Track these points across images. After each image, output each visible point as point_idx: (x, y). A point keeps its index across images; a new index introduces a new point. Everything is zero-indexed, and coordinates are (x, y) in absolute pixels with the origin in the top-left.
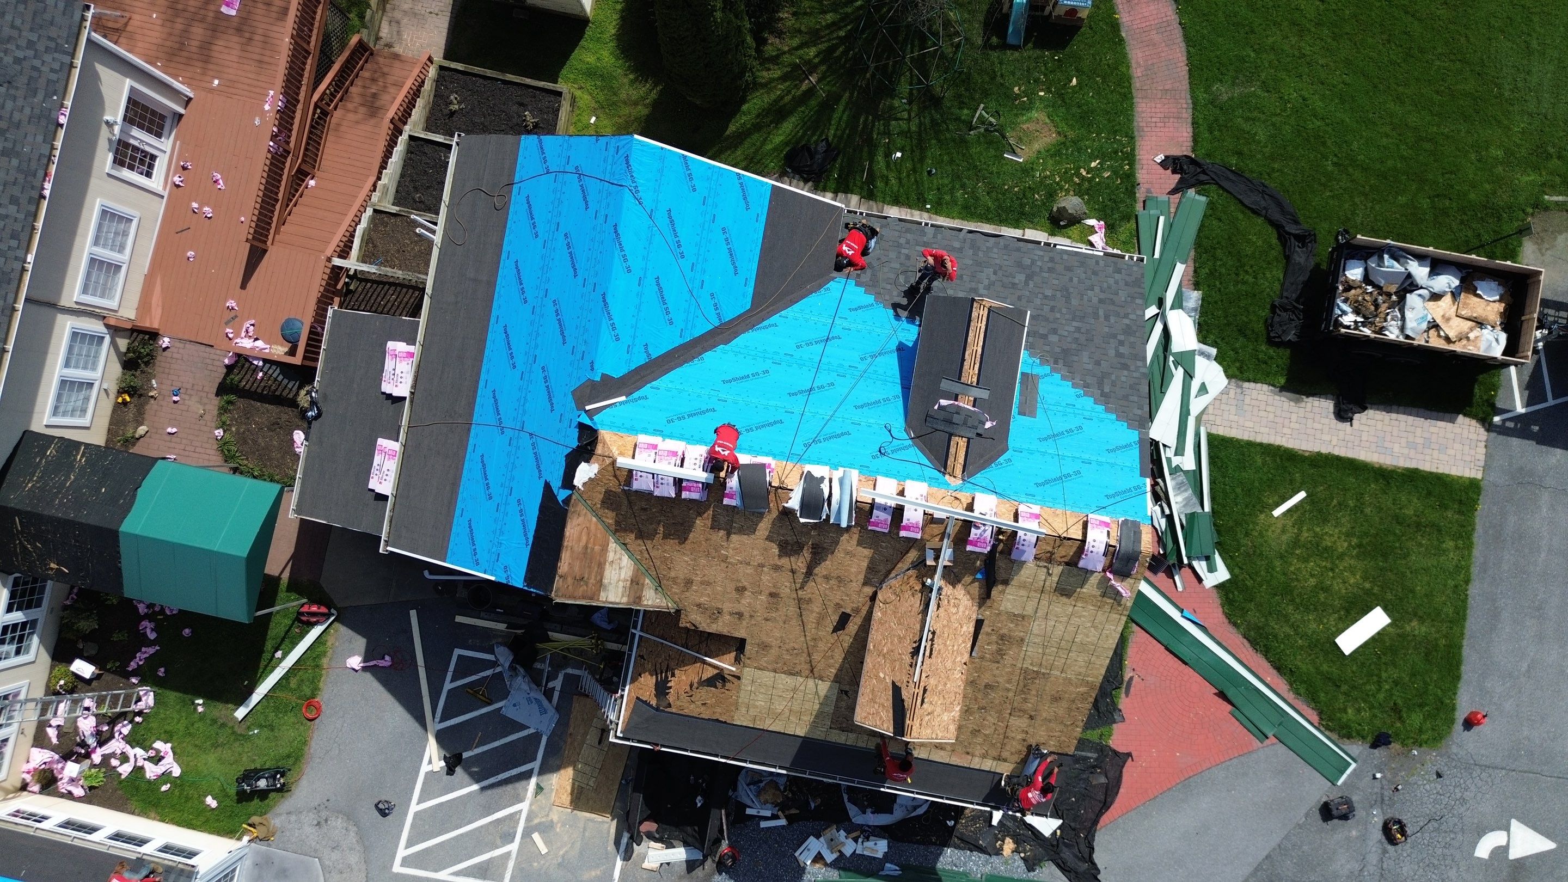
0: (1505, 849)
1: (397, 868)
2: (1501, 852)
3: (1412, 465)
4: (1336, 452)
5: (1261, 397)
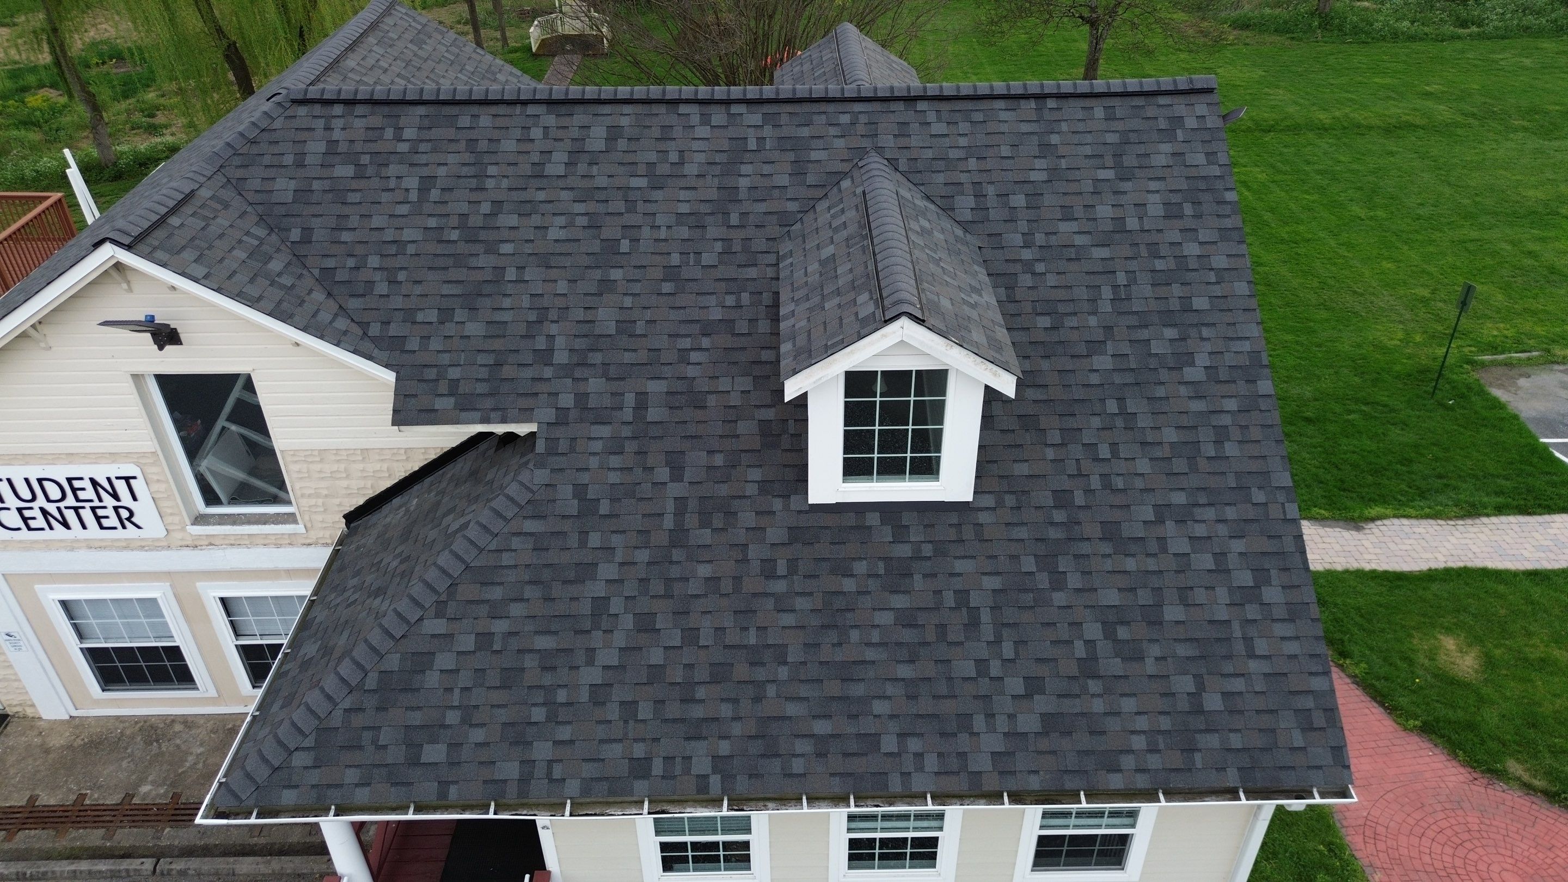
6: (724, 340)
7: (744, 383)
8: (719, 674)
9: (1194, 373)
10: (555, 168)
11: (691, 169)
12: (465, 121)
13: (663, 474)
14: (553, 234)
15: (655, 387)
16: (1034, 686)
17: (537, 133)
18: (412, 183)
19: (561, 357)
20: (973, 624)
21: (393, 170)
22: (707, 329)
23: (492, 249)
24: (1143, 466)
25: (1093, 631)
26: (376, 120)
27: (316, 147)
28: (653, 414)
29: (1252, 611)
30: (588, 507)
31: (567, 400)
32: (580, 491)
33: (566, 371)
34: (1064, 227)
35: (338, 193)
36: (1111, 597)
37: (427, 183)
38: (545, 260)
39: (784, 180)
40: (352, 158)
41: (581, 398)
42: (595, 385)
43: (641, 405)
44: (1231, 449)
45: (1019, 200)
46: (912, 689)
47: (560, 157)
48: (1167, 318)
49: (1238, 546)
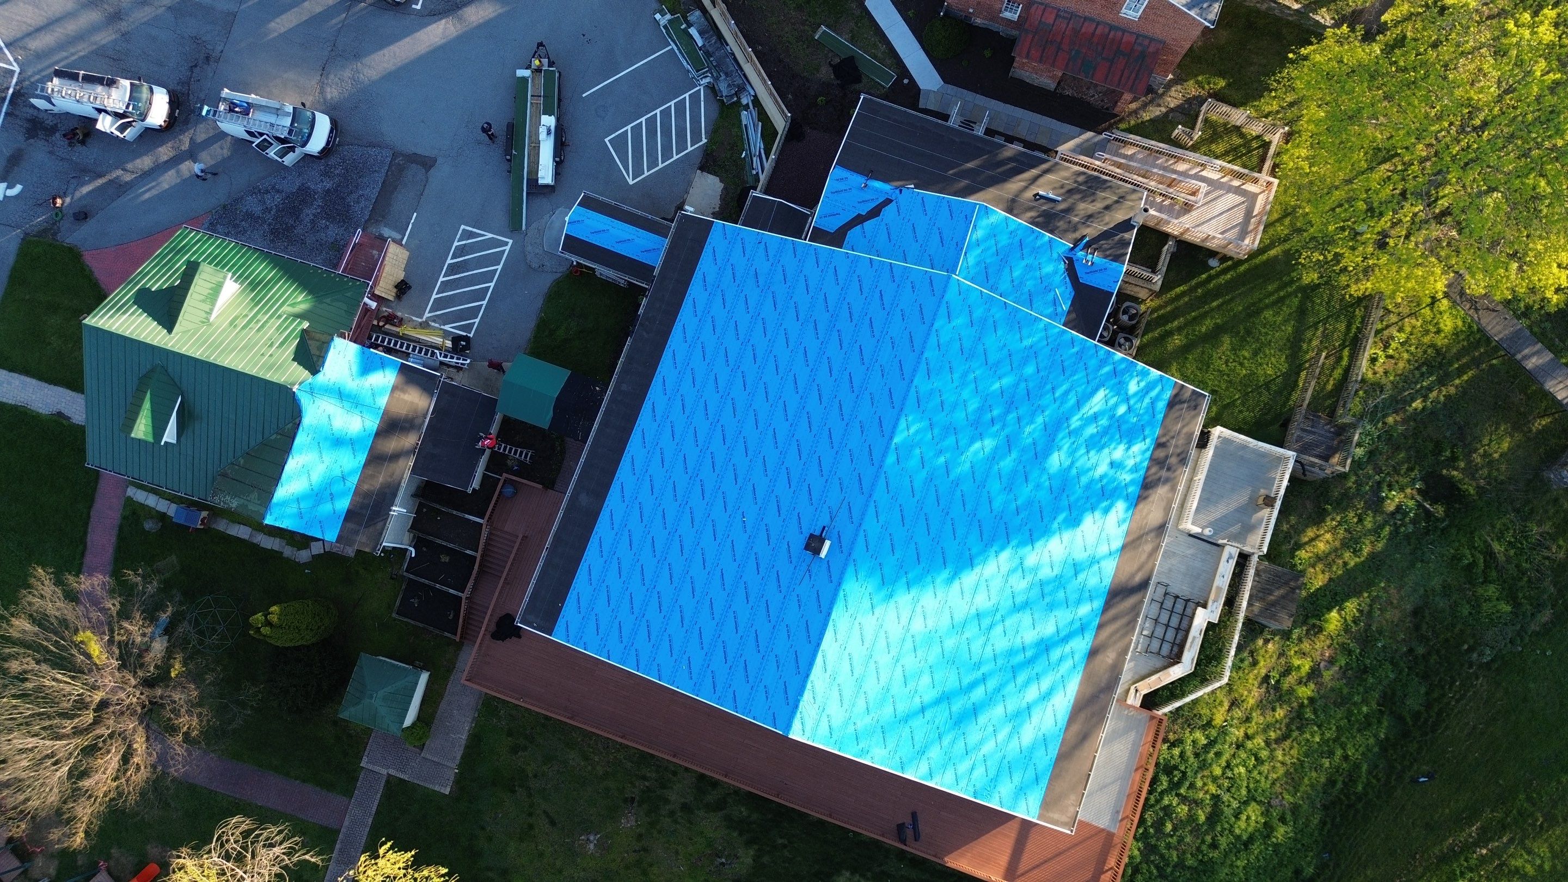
0: (8, 187)
1: (511, 242)
2: (10, 187)
3: (12, 374)
4: (46, 385)
5: (77, 417)
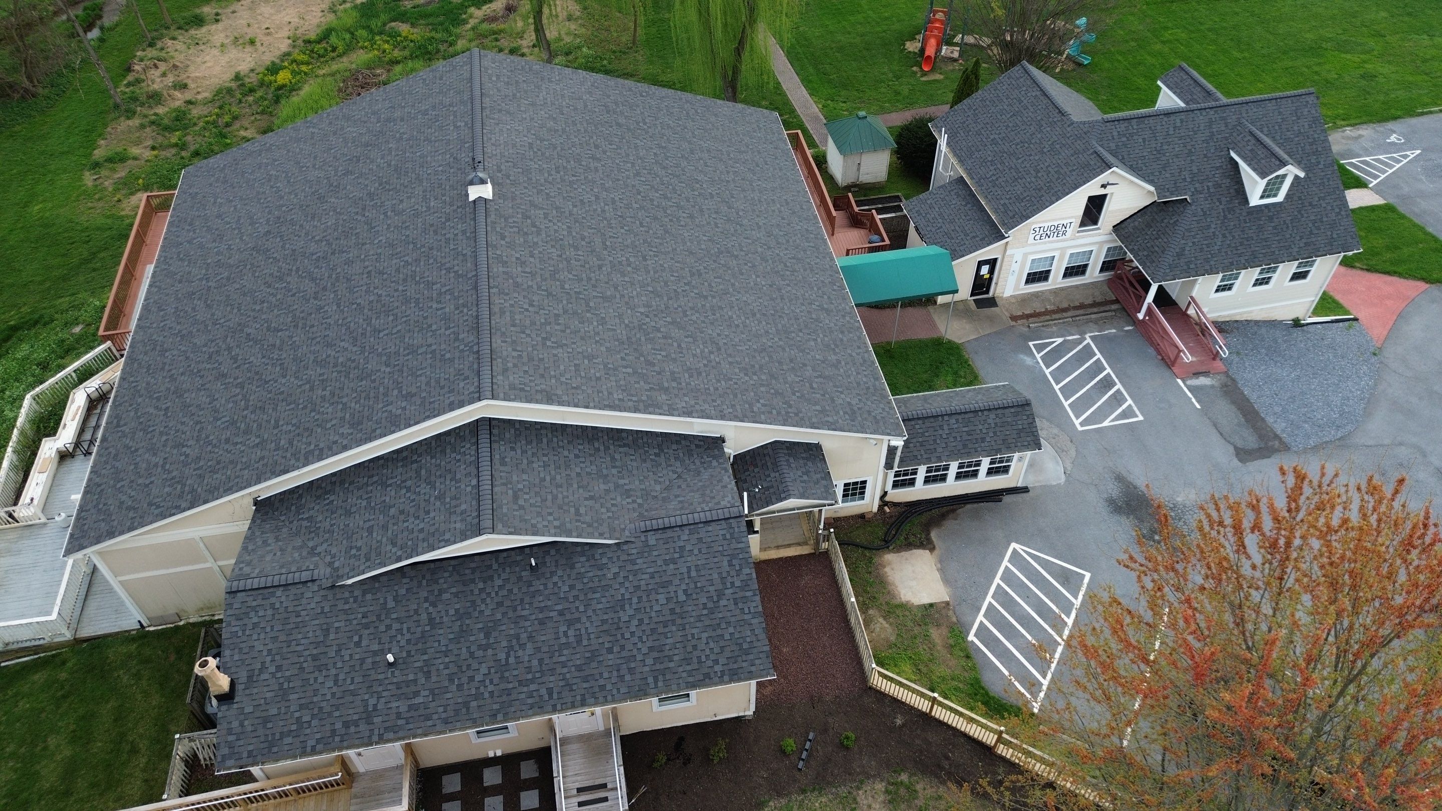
1: (1080, 428)
6: (1221, 171)
7: (1228, 180)
8: (1241, 244)
9: (1321, 166)
10: (1171, 132)
11: (1202, 128)
12: (1146, 122)
13: (1218, 204)
14: (1177, 149)
15: (1210, 184)
16: (1301, 238)
17: (1164, 123)
18: (1141, 140)
19: (1188, 180)
20: (1288, 227)
21: (1135, 137)
22: (1217, 168)
23: (1164, 155)
24: (1314, 189)
25: (1310, 225)
26: (1126, 125)
27: (1115, 134)
28: (1212, 190)
29: (1340, 217)
30: (1205, 214)
31: (1193, 190)
32: (1202, 209)
33: (1190, 183)
34: (1289, 133)
35: (1125, 145)
36: (1313, 218)
37: (1144, 140)
38: (1177, 156)
39: (1223, 128)
40: (1124, 135)
41: (1195, 188)
42: (1197, 185)
43: (1208, 189)
44: (1331, 183)
45: (1277, 128)
46: (1279, 241)
47: (1172, 129)
48: (1314, 154)
49: (1335, 204)
